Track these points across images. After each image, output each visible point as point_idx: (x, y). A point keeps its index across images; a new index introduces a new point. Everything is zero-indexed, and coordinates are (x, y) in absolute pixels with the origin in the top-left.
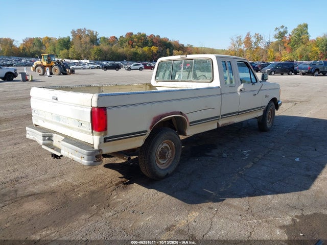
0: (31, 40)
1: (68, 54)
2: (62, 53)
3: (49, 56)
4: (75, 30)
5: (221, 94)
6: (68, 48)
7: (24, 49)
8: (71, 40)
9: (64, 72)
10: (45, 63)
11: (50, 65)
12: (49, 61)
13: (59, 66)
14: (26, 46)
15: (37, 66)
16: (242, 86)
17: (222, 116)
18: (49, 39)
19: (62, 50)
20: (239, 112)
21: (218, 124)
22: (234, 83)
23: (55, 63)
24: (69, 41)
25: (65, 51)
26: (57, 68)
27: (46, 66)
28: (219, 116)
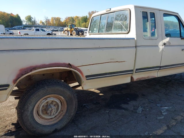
0: (69, 18)
1: (85, 25)
2: (83, 24)
3: (71, 25)
4: (91, 12)
5: (136, 47)
6: (86, 22)
7: (65, 23)
8: (88, 18)
9: (78, 34)
10: (69, 29)
11: (71, 30)
12: (71, 28)
13: (76, 31)
14: (66, 21)
15: (65, 31)
16: (167, 39)
17: (137, 70)
18: (77, 17)
19: (83, 23)
20: (160, 67)
21: (132, 78)
22: (156, 35)
23: (74, 29)
24: (87, 18)
25: (84, 23)
26: (75, 32)
27: (69, 31)
28: (132, 71)
